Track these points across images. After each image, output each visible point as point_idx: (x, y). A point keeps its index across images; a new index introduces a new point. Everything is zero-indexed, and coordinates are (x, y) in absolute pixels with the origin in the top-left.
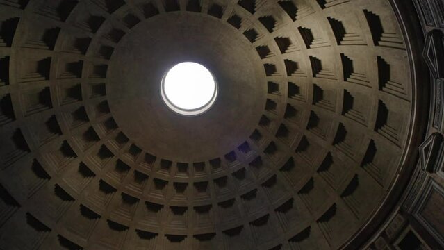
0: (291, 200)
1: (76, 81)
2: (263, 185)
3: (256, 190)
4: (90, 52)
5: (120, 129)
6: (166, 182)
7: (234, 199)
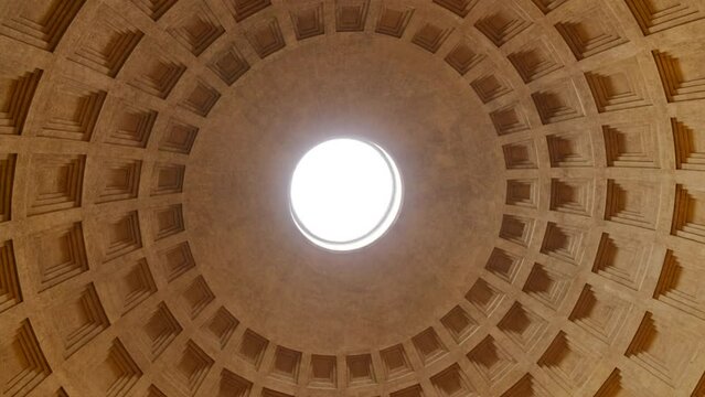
0: (680, 190)
1: (180, 342)
2: (607, 218)
3: (605, 235)
4: (160, 280)
5: (307, 353)
6: (455, 367)
7: (587, 286)
